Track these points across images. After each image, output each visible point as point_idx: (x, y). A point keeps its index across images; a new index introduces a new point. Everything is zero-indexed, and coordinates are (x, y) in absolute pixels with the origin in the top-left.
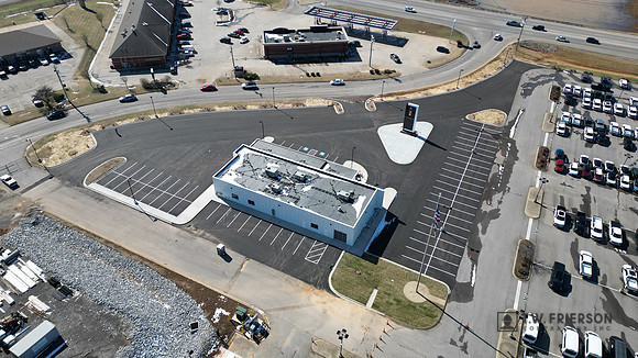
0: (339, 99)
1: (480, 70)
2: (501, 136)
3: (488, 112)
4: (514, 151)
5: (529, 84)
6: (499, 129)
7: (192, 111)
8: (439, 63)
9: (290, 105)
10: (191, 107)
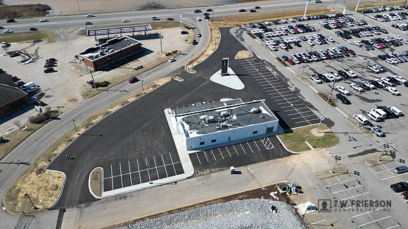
0: (172, 74)
5: (238, 35)
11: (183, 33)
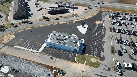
0: (67, 21)
1: (94, 13)
2: (101, 26)
3: (98, 21)
4: (105, 29)
5: (104, 15)
6: (101, 24)
7: (35, 27)
8: (86, 12)
9: (57, 24)
10: (35, 26)
11: (85, 9)
